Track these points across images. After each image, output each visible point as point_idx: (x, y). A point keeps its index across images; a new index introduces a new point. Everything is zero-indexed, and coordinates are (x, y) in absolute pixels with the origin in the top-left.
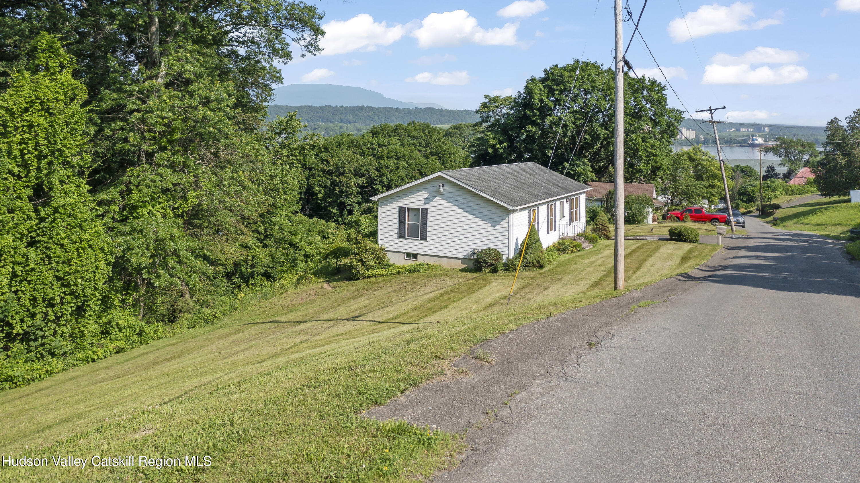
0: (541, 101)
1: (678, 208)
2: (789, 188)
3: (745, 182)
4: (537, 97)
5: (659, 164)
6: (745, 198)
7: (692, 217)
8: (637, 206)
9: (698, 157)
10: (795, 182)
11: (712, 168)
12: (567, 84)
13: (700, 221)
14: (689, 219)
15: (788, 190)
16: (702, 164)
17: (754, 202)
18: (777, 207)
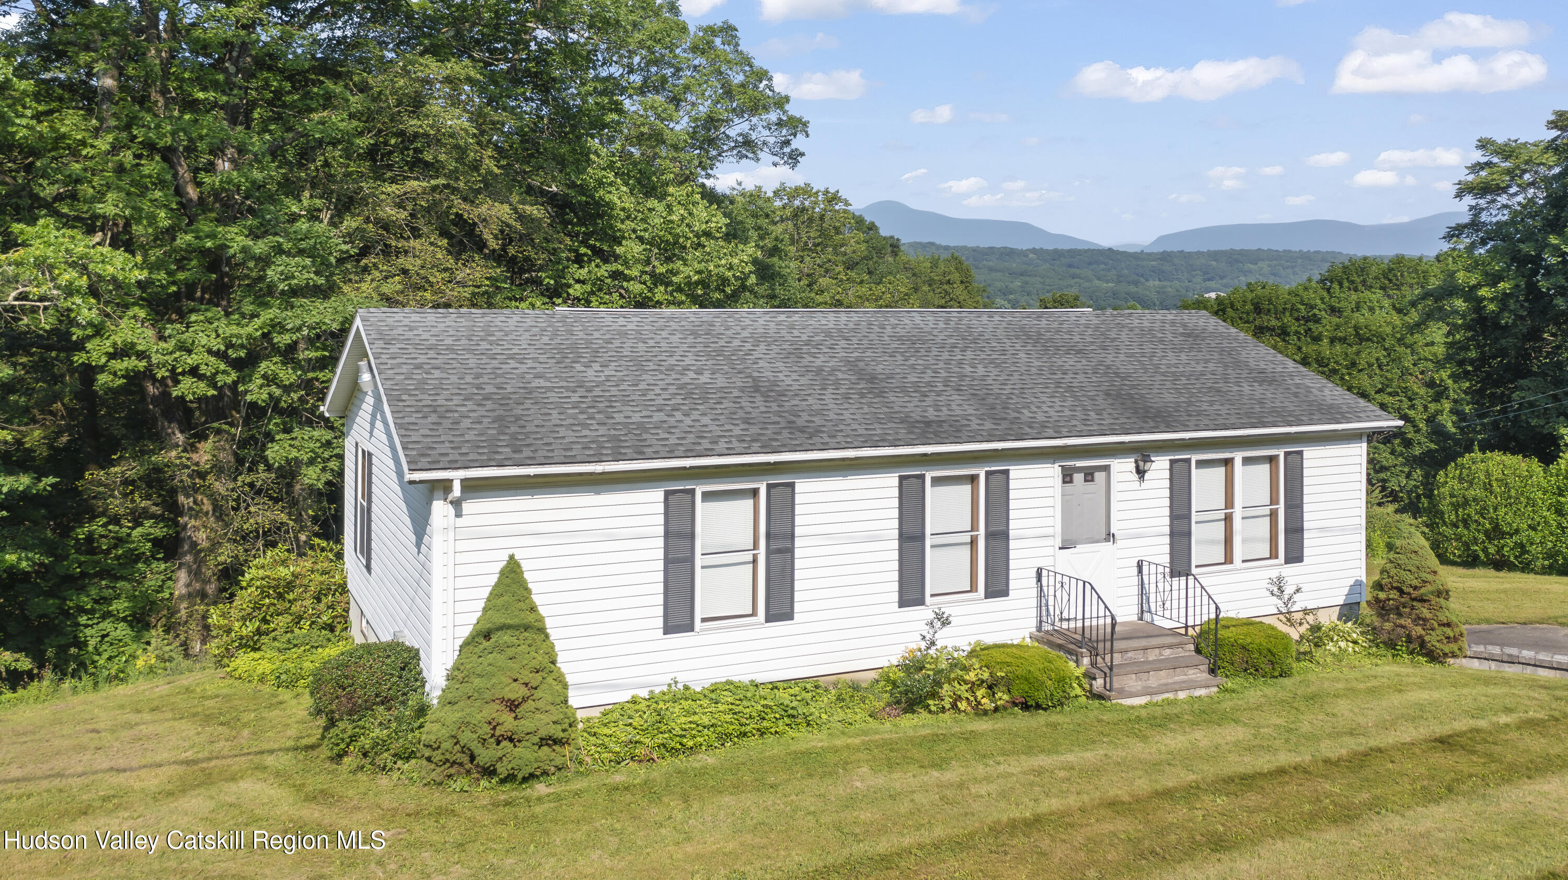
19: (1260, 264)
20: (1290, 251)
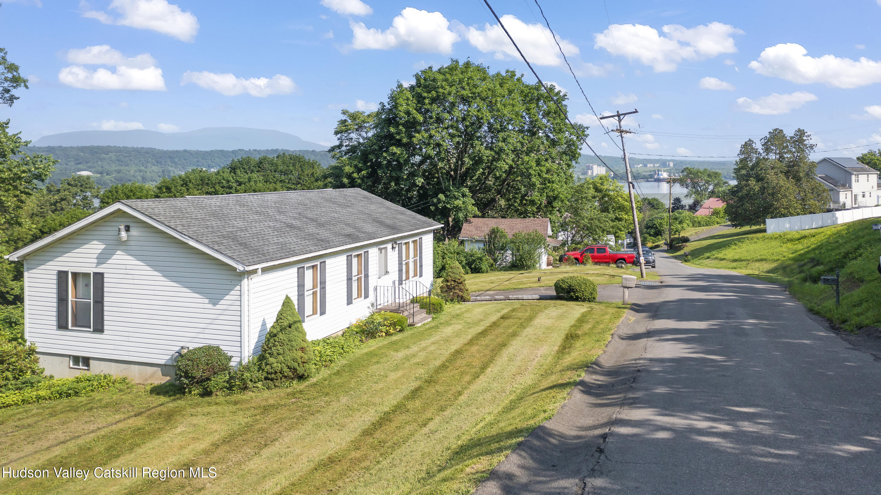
0: (408, 113)
1: (579, 246)
2: (696, 219)
3: (652, 215)
4: (403, 108)
5: (556, 192)
6: (652, 231)
7: (593, 258)
8: (526, 247)
9: (605, 187)
10: (702, 213)
11: (620, 199)
12: (441, 90)
13: (603, 262)
14: (590, 261)
15: (695, 221)
16: (609, 196)
17: (661, 235)
18: (686, 240)
19: (110, 154)
20: (127, 147)
